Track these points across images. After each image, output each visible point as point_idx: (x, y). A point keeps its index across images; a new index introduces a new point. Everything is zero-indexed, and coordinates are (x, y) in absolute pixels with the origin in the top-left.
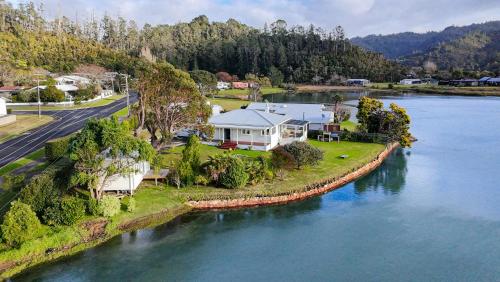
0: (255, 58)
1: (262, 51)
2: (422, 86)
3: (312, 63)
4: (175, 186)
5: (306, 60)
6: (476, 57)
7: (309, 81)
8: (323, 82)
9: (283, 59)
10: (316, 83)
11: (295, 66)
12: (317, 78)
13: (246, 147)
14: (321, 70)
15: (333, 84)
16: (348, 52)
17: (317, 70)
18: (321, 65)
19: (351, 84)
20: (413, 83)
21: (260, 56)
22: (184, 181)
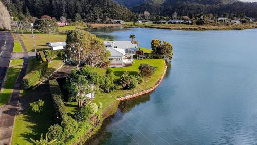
0: (64, 8)
1: (67, 4)
2: (146, 23)
3: (95, 11)
4: (108, 92)
5: (92, 10)
6: (161, 8)
7: (95, 21)
8: (102, 22)
9: (80, 9)
10: (99, 22)
11: (87, 13)
12: (99, 20)
13: (113, 66)
14: (100, 15)
15: (107, 23)
16: (112, 6)
17: (98, 16)
18: (100, 13)
19: (116, 23)
20: (143, 22)
21: (67, 6)
22: (111, 89)
